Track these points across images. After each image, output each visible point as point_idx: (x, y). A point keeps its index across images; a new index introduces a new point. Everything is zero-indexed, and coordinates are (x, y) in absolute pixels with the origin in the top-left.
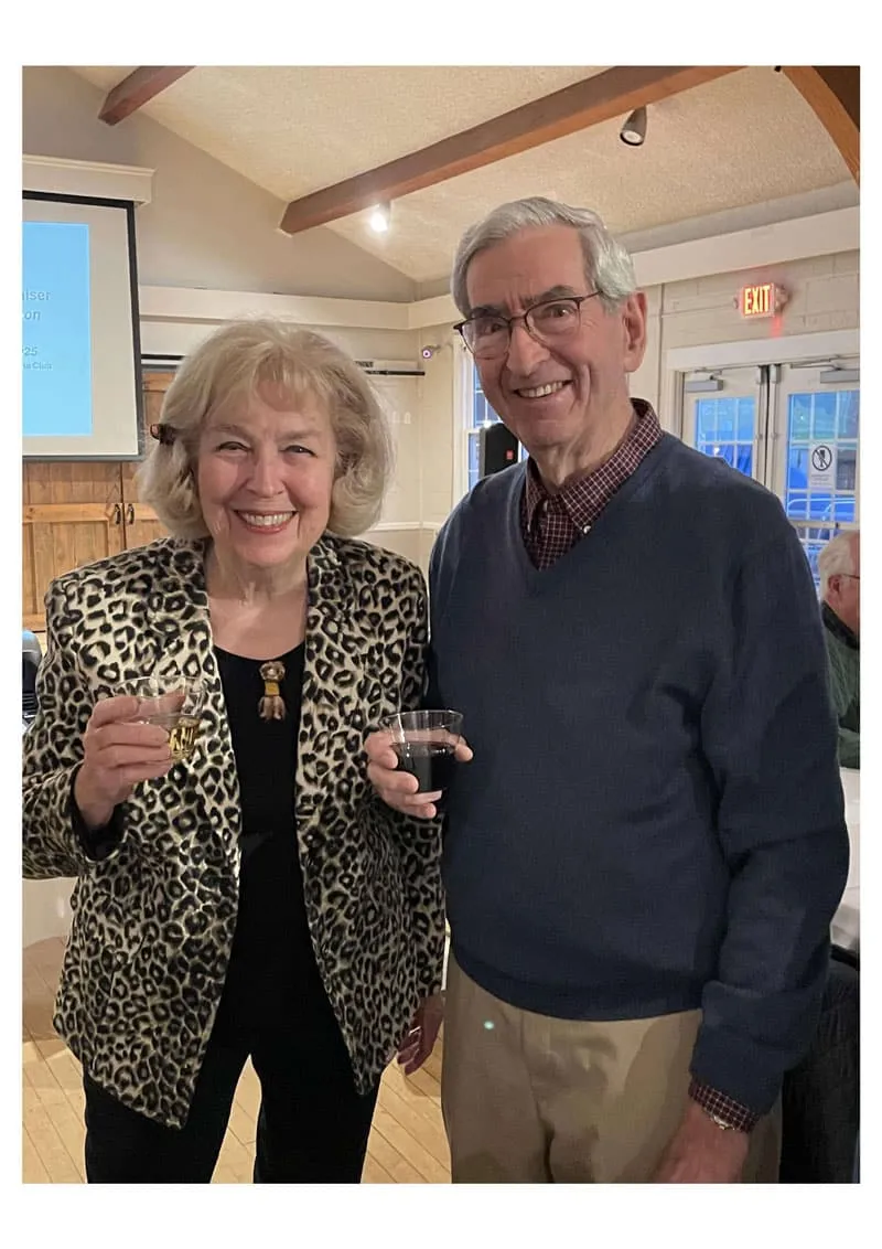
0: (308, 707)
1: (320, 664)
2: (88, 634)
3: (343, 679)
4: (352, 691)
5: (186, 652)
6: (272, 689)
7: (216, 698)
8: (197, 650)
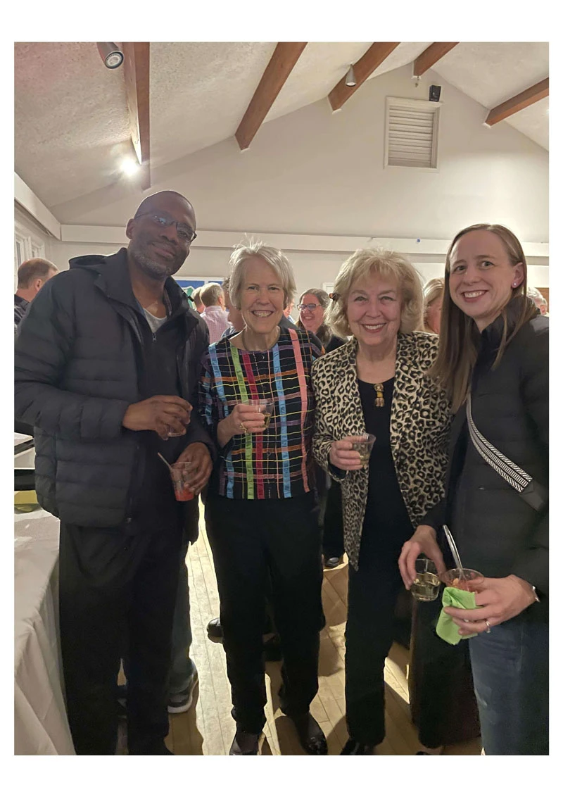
0: (394, 401)
1: (399, 383)
2: (319, 378)
3: (410, 389)
4: (414, 394)
5: (346, 382)
6: (380, 395)
7: (356, 399)
8: (349, 381)
